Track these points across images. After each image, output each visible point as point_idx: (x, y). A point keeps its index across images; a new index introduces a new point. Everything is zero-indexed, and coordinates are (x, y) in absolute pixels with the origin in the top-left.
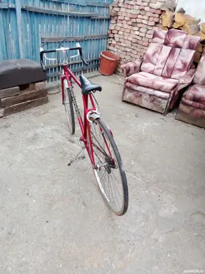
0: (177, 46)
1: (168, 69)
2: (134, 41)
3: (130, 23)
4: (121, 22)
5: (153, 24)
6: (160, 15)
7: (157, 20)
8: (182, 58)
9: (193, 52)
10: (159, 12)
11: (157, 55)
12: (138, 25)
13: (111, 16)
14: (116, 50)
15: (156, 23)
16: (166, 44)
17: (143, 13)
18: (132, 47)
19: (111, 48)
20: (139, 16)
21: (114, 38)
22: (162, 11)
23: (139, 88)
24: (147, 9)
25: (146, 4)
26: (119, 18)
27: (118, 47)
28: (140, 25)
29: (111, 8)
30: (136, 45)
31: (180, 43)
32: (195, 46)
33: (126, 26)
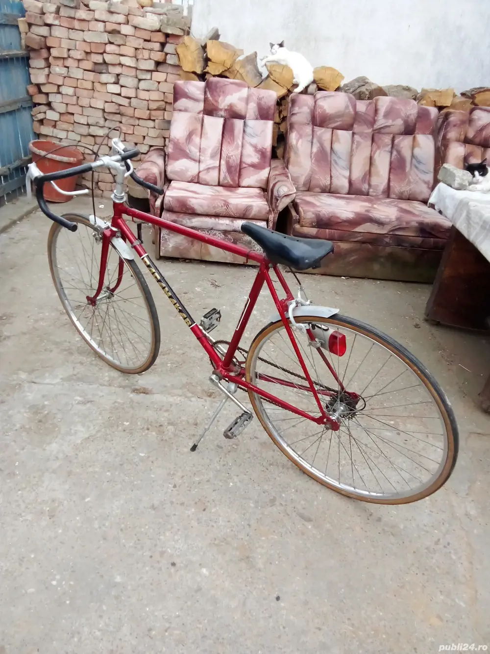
0: (233, 115)
1: (229, 168)
2: (109, 108)
3: (88, 65)
4: (60, 62)
5: (151, 65)
6: (163, 45)
7: (159, 56)
8: (254, 141)
9: (270, 124)
10: (160, 38)
11: (196, 139)
12: (111, 69)
13: (29, 49)
14: (62, 135)
15: (158, 64)
16: (210, 110)
17: (118, 40)
18: (108, 124)
19: (45, 130)
20: (109, 48)
21: (49, 105)
22: (167, 35)
23: (196, 221)
24: (126, 30)
25: (121, 18)
26: (54, 52)
27: (65, 126)
28: (118, 70)
29: (23, 27)
30: (118, 117)
31: (240, 107)
32: (272, 112)
33: (77, 73)
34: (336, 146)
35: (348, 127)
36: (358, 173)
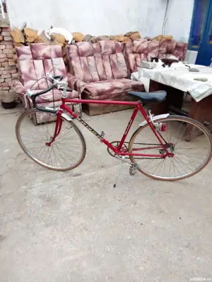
8: (58, 67)
9: (62, 59)
11: (33, 71)
32: (61, 54)
34: (90, 63)
35: (92, 55)
36: (101, 72)
